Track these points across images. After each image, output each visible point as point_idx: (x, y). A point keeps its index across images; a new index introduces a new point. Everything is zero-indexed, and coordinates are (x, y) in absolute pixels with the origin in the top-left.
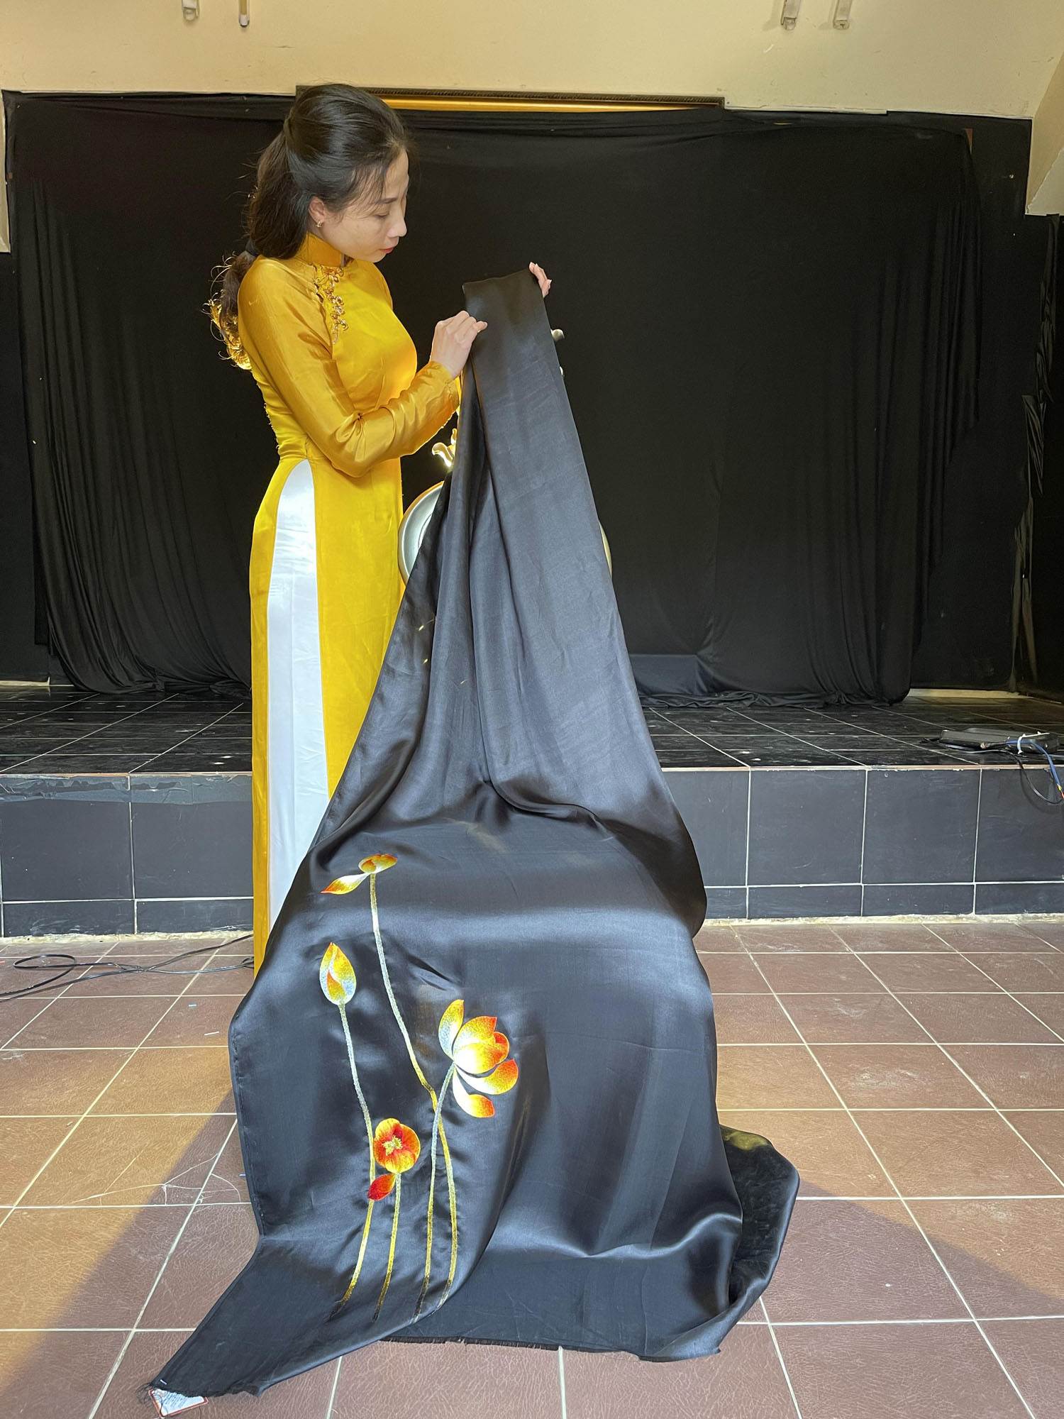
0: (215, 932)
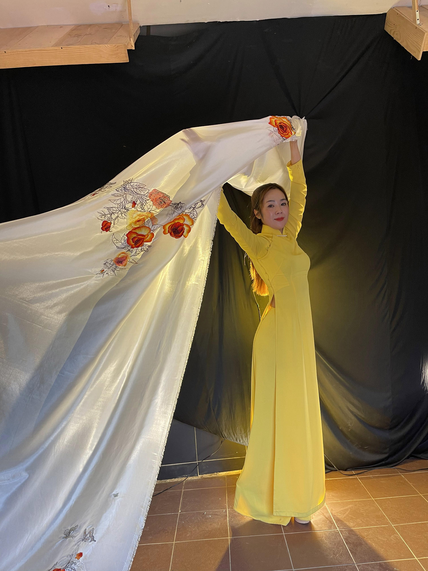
0: (179, 478)
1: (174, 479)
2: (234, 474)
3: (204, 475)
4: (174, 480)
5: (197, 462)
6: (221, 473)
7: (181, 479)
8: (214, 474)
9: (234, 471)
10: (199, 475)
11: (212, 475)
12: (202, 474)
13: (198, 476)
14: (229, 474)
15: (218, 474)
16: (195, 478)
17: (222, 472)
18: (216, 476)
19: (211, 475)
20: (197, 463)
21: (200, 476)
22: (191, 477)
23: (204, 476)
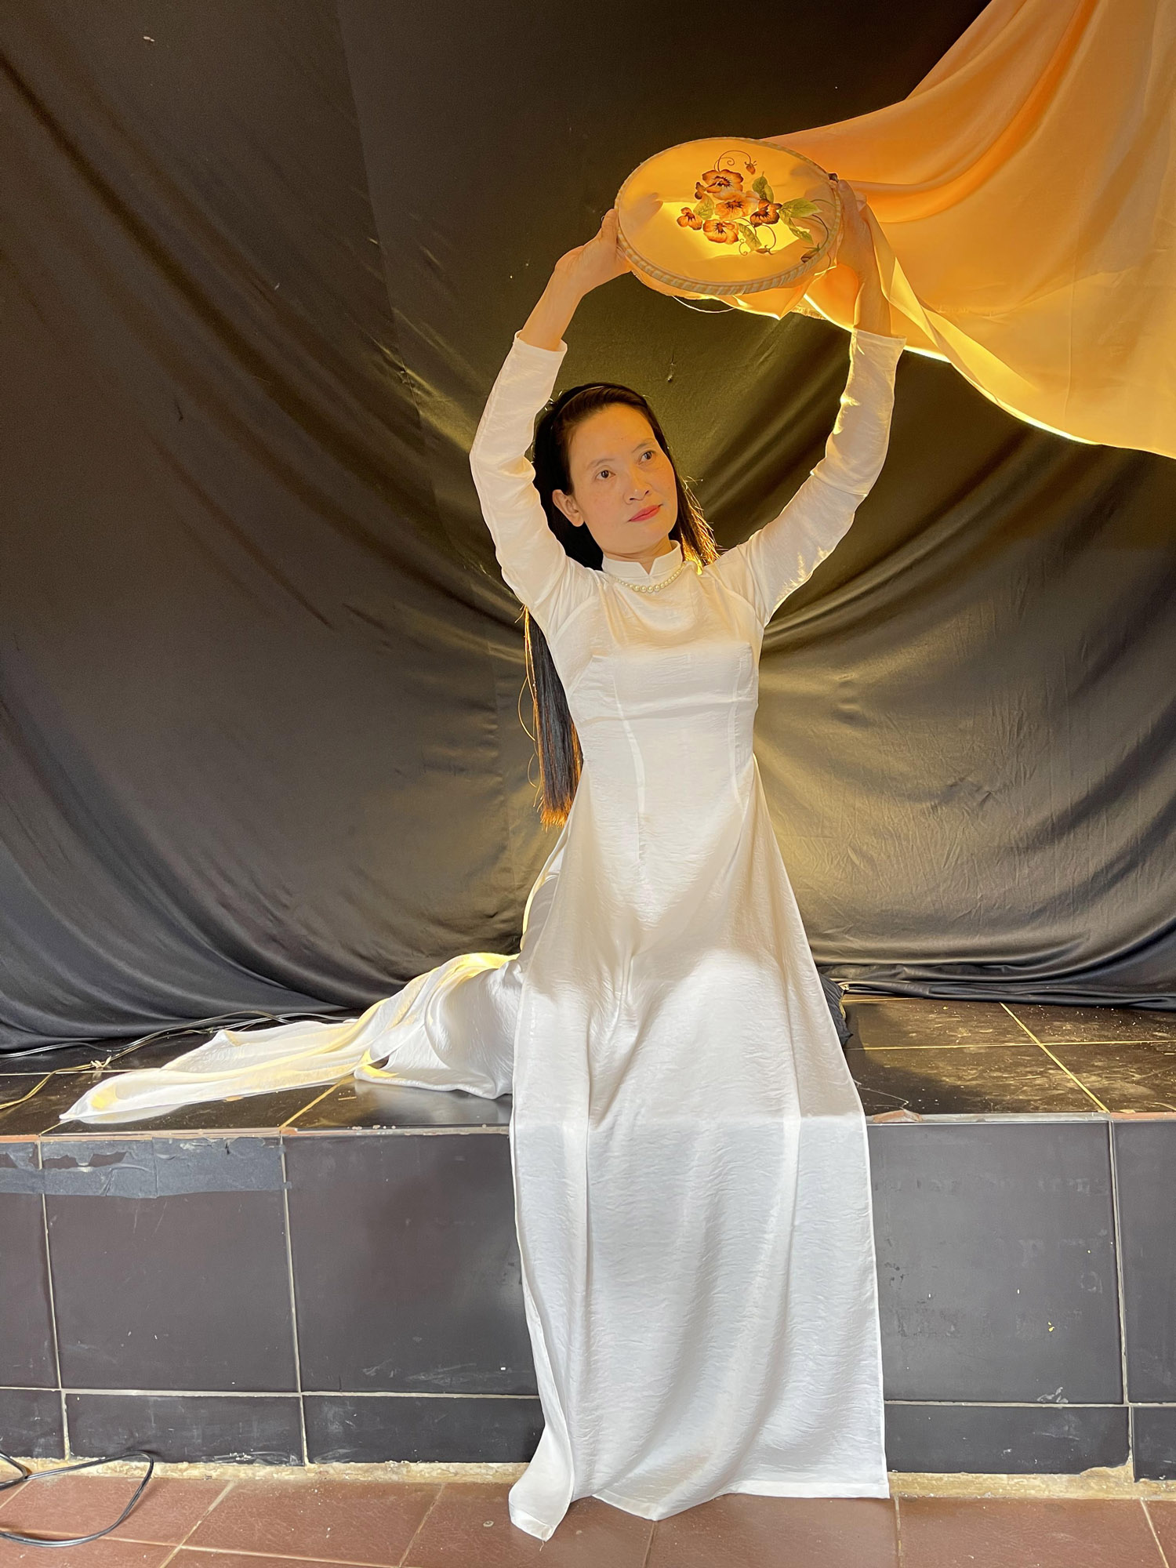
1: (185, 1464)
2: (490, 1479)
3: (336, 1464)
4: (186, 1469)
5: (300, 1394)
6: (422, 1466)
7: (221, 1470)
8: (383, 1464)
9: (490, 1464)
10: (311, 1461)
11: (377, 1469)
12: (325, 1460)
13: (301, 1463)
14: (458, 1479)
15: (404, 1470)
16: (286, 1474)
17: (425, 1461)
18: (395, 1478)
19: (367, 1471)
20: (298, 1398)
21: (313, 1466)
22: (269, 1469)
23: (332, 1471)
